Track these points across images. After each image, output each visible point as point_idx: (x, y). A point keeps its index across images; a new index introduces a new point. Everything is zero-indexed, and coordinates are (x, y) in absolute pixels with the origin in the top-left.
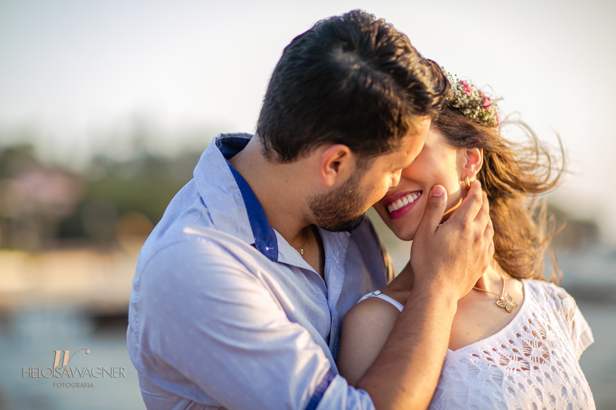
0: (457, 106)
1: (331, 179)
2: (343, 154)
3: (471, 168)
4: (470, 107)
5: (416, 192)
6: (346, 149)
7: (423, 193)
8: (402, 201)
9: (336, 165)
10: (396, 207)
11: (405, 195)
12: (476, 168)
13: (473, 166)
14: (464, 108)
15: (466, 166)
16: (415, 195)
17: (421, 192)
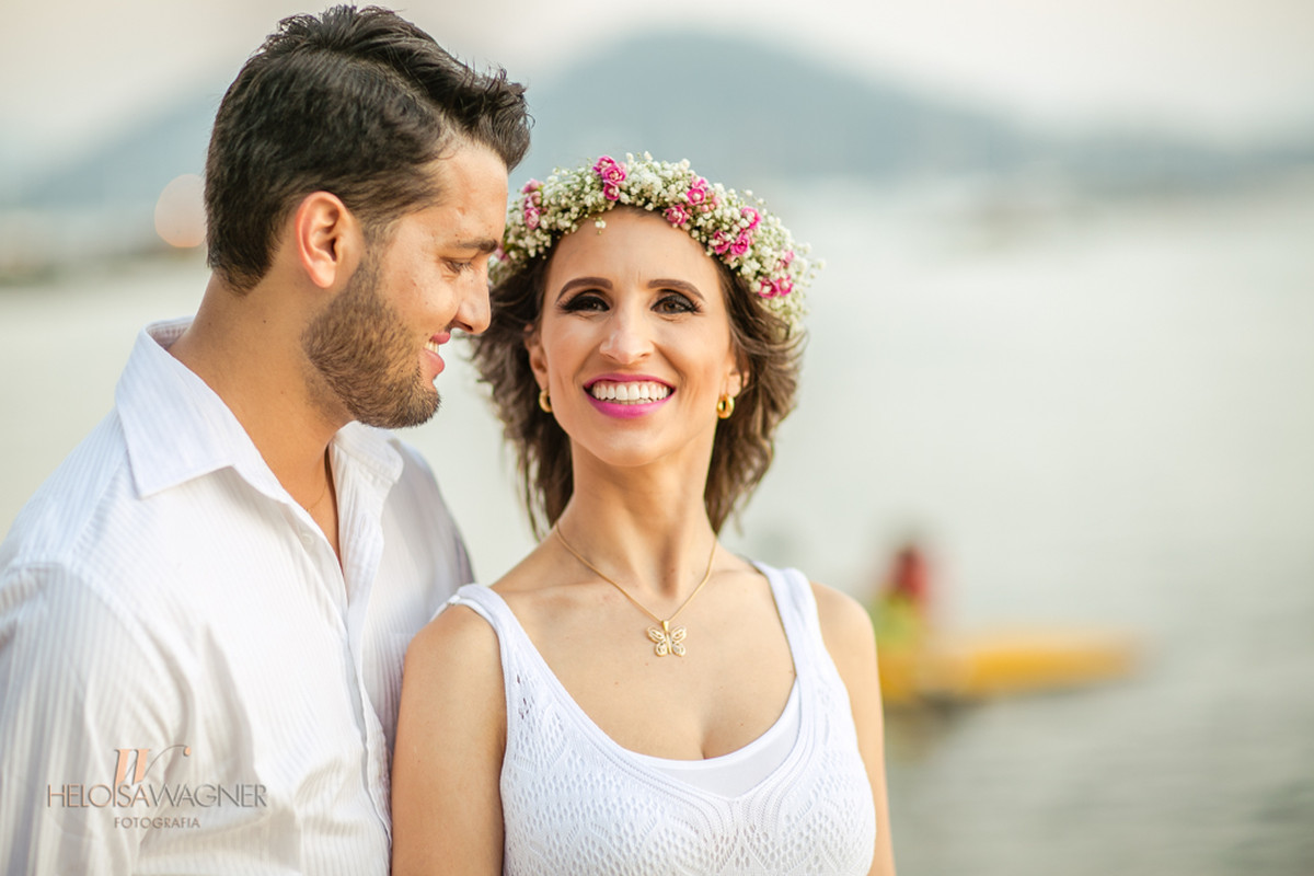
7: (676, 394)
10: (626, 394)
11: (648, 381)
16: (660, 389)
17: (671, 390)
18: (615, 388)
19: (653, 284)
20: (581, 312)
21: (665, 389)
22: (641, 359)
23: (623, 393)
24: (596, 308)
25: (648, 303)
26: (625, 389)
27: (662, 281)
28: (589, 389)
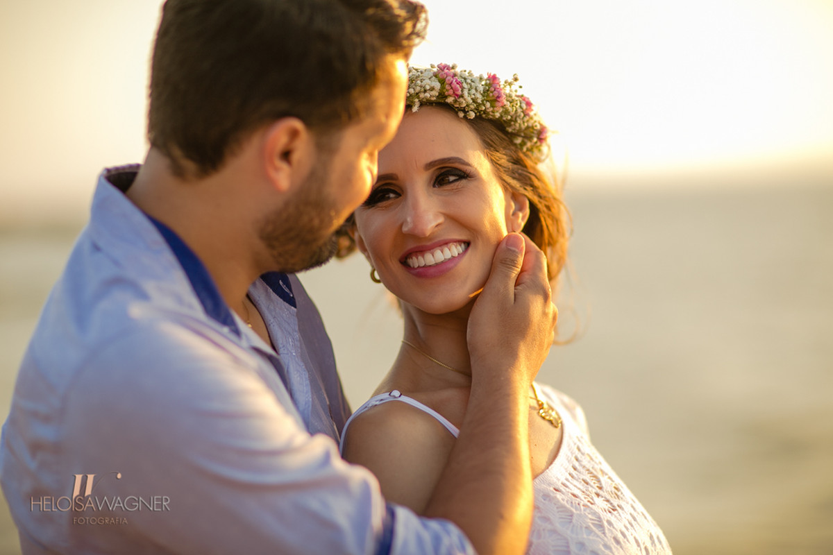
0: (510, 130)
1: (284, 178)
2: (294, 134)
3: (518, 217)
4: (522, 134)
5: (460, 242)
6: (297, 124)
7: (472, 245)
8: (442, 252)
9: (286, 155)
10: (433, 259)
11: (446, 243)
12: (523, 219)
13: (521, 215)
14: (516, 135)
15: (514, 214)
16: (459, 247)
17: (468, 244)
18: (423, 257)
19: (429, 166)
20: (380, 204)
21: (463, 245)
22: (436, 229)
23: (430, 259)
24: (389, 198)
25: (430, 182)
26: (431, 256)
27: (436, 161)
28: (404, 262)
